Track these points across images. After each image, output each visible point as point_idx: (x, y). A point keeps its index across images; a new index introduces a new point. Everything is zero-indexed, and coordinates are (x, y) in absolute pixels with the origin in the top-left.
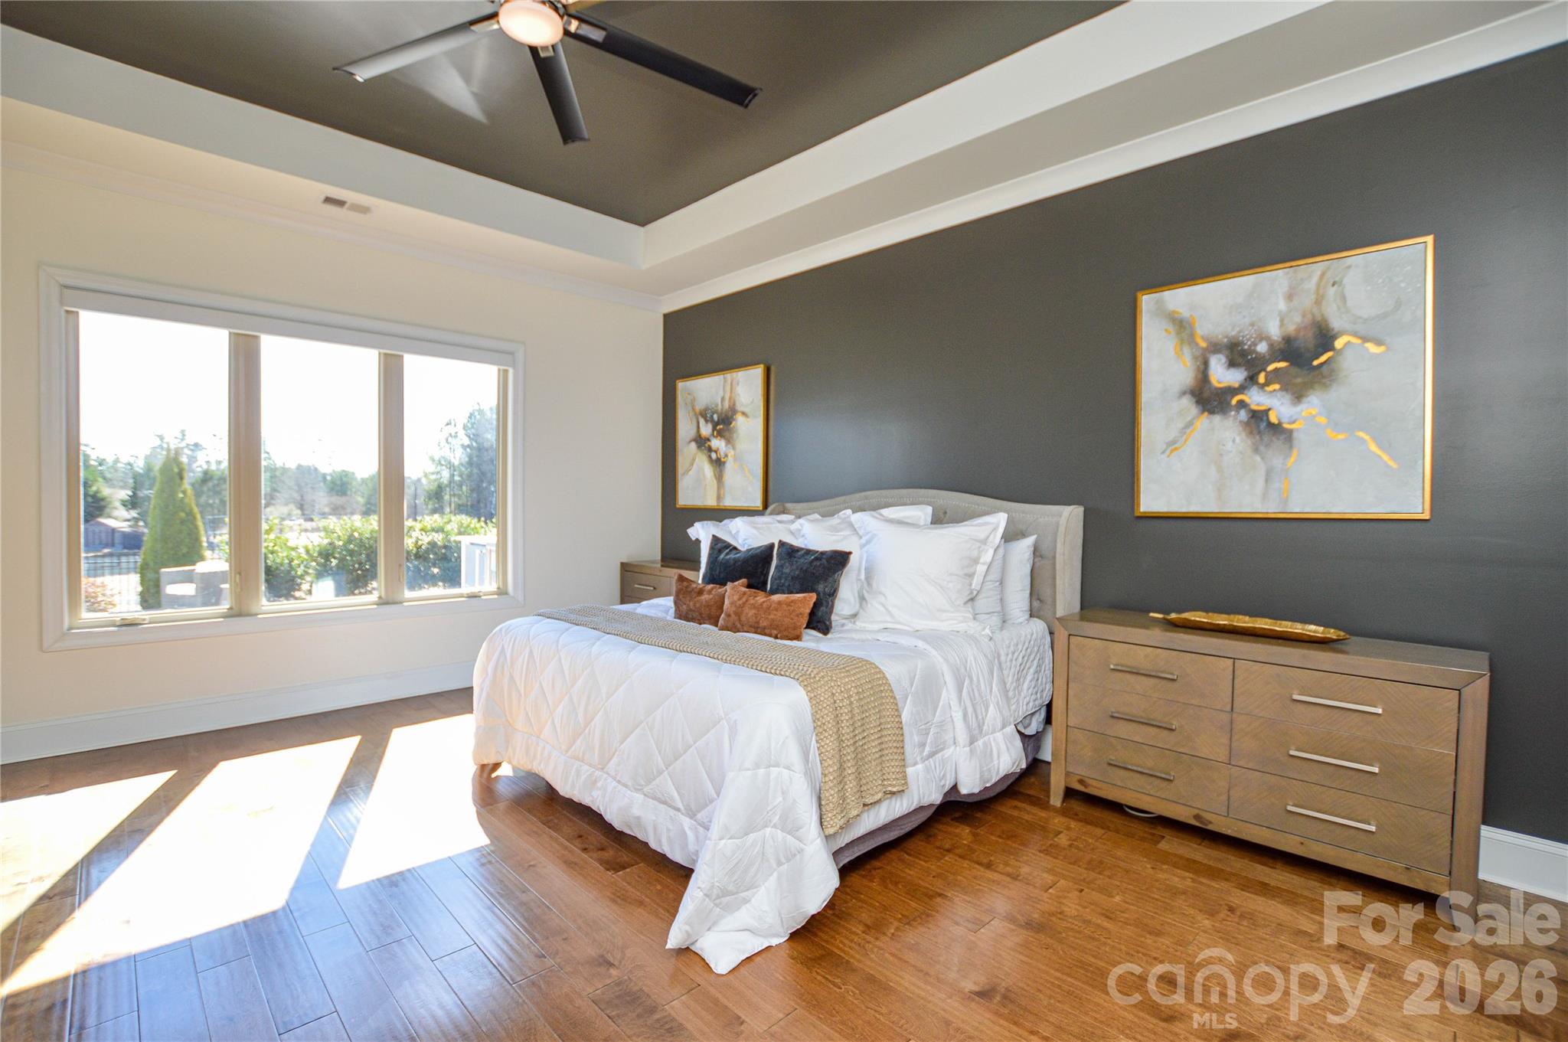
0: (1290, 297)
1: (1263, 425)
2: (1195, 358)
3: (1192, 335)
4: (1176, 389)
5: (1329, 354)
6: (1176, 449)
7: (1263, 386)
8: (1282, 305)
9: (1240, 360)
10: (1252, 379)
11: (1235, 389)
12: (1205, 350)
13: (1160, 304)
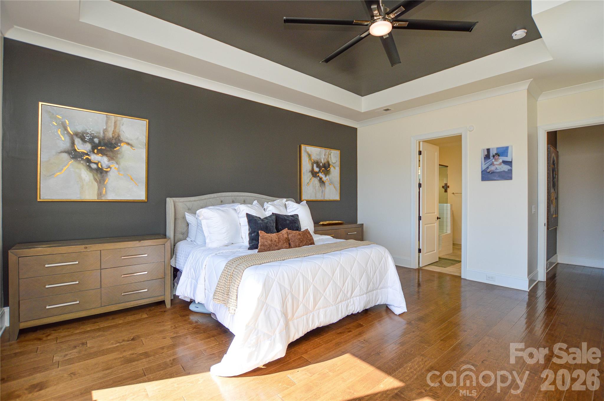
0: (325, 155)
1: (321, 181)
2: (311, 164)
3: (311, 158)
4: (308, 171)
5: (329, 168)
6: (309, 184)
7: (321, 173)
8: (324, 157)
9: (318, 166)
10: (320, 171)
11: (317, 172)
12: (313, 162)
13: (306, 148)
